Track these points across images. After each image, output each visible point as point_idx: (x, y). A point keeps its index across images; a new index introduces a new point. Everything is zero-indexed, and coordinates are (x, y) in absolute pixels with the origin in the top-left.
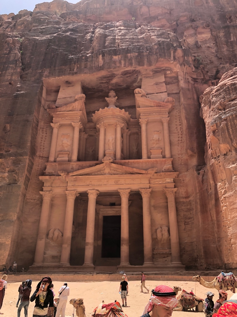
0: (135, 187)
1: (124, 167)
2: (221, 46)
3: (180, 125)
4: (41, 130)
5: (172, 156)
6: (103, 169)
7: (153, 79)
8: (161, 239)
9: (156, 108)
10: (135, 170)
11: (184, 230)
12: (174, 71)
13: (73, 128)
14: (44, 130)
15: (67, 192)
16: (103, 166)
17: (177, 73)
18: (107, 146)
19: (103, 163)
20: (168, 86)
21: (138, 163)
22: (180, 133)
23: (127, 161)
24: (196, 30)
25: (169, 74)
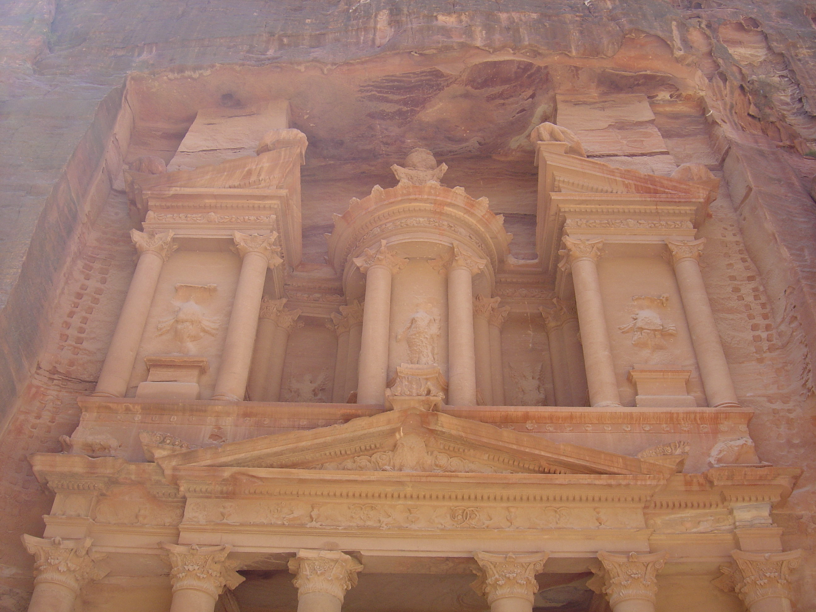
4: (79, 263)
5: (740, 403)
6: (389, 442)
10: (568, 453)
12: (684, 94)
14: (97, 265)
15: (178, 549)
16: (386, 428)
17: (699, 101)
18: (400, 349)
19: (391, 409)
21: (578, 425)
25: (667, 102)
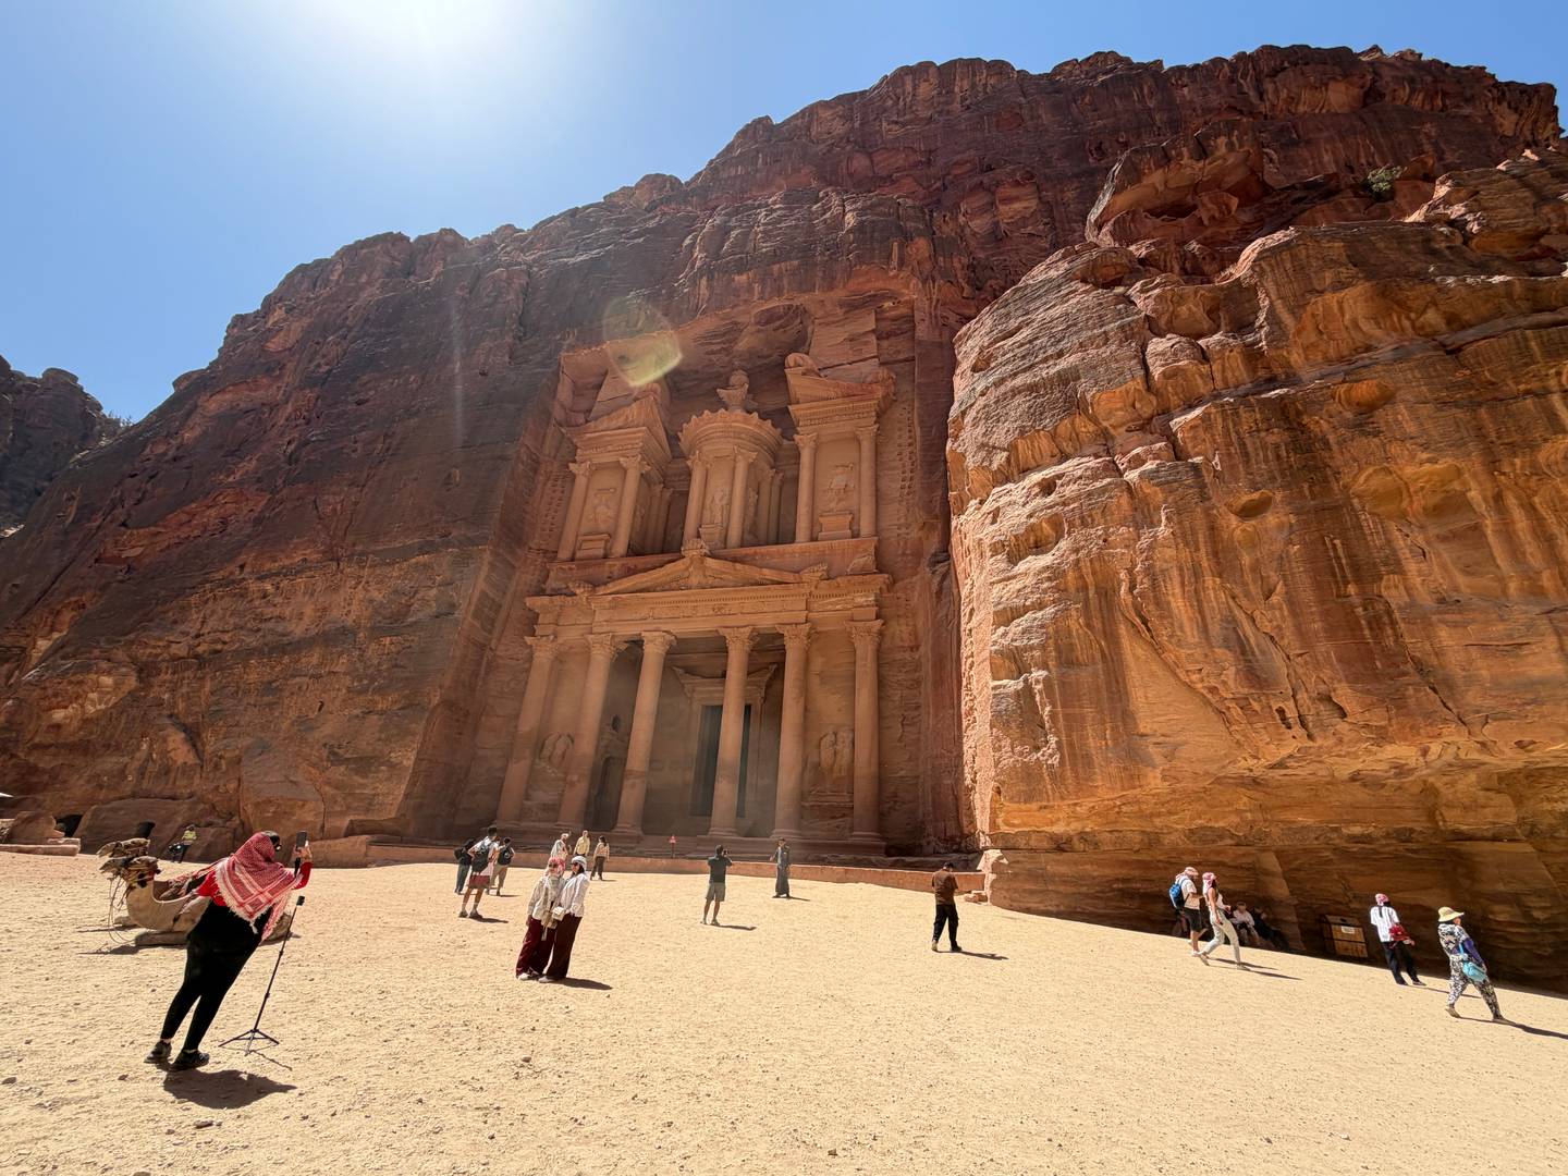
0: (766, 622)
1: (738, 566)
2: (1067, 227)
3: (910, 445)
4: (549, 484)
5: (877, 533)
6: (686, 574)
7: (842, 326)
8: (832, 766)
9: (840, 400)
10: (768, 574)
11: (900, 740)
12: (901, 300)
13: (625, 471)
14: (559, 483)
15: (591, 637)
16: (683, 567)
17: (911, 304)
18: (707, 514)
19: (685, 557)
20: (885, 343)
21: (782, 555)
22: (908, 468)
23: (751, 550)
24: (993, 193)
25: (891, 309)
